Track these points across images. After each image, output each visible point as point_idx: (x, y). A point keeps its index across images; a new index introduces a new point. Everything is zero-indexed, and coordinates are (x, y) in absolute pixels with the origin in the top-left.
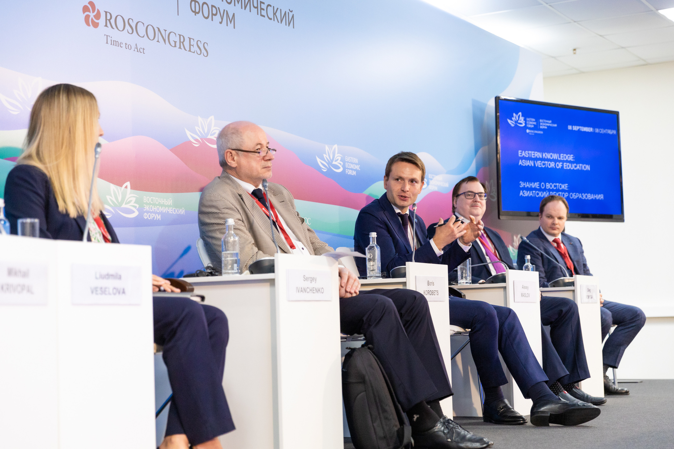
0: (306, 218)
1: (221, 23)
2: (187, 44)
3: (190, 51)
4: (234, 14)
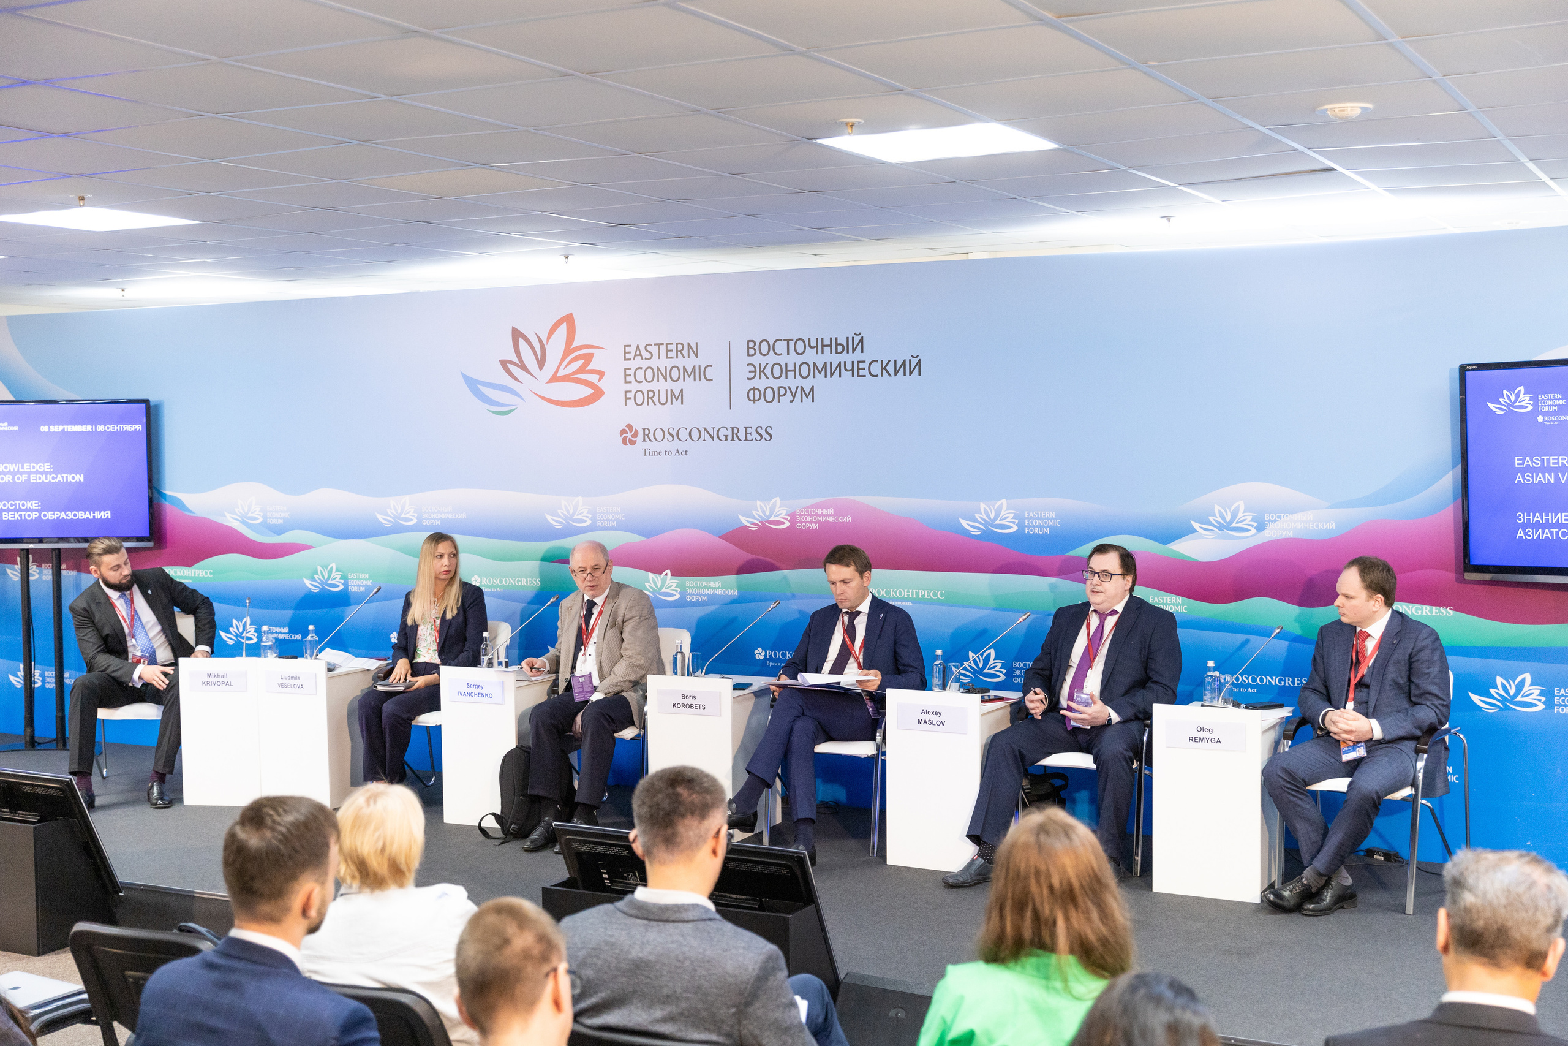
0: (936, 591)
1: (791, 402)
2: (742, 435)
3: (746, 439)
4: (813, 387)
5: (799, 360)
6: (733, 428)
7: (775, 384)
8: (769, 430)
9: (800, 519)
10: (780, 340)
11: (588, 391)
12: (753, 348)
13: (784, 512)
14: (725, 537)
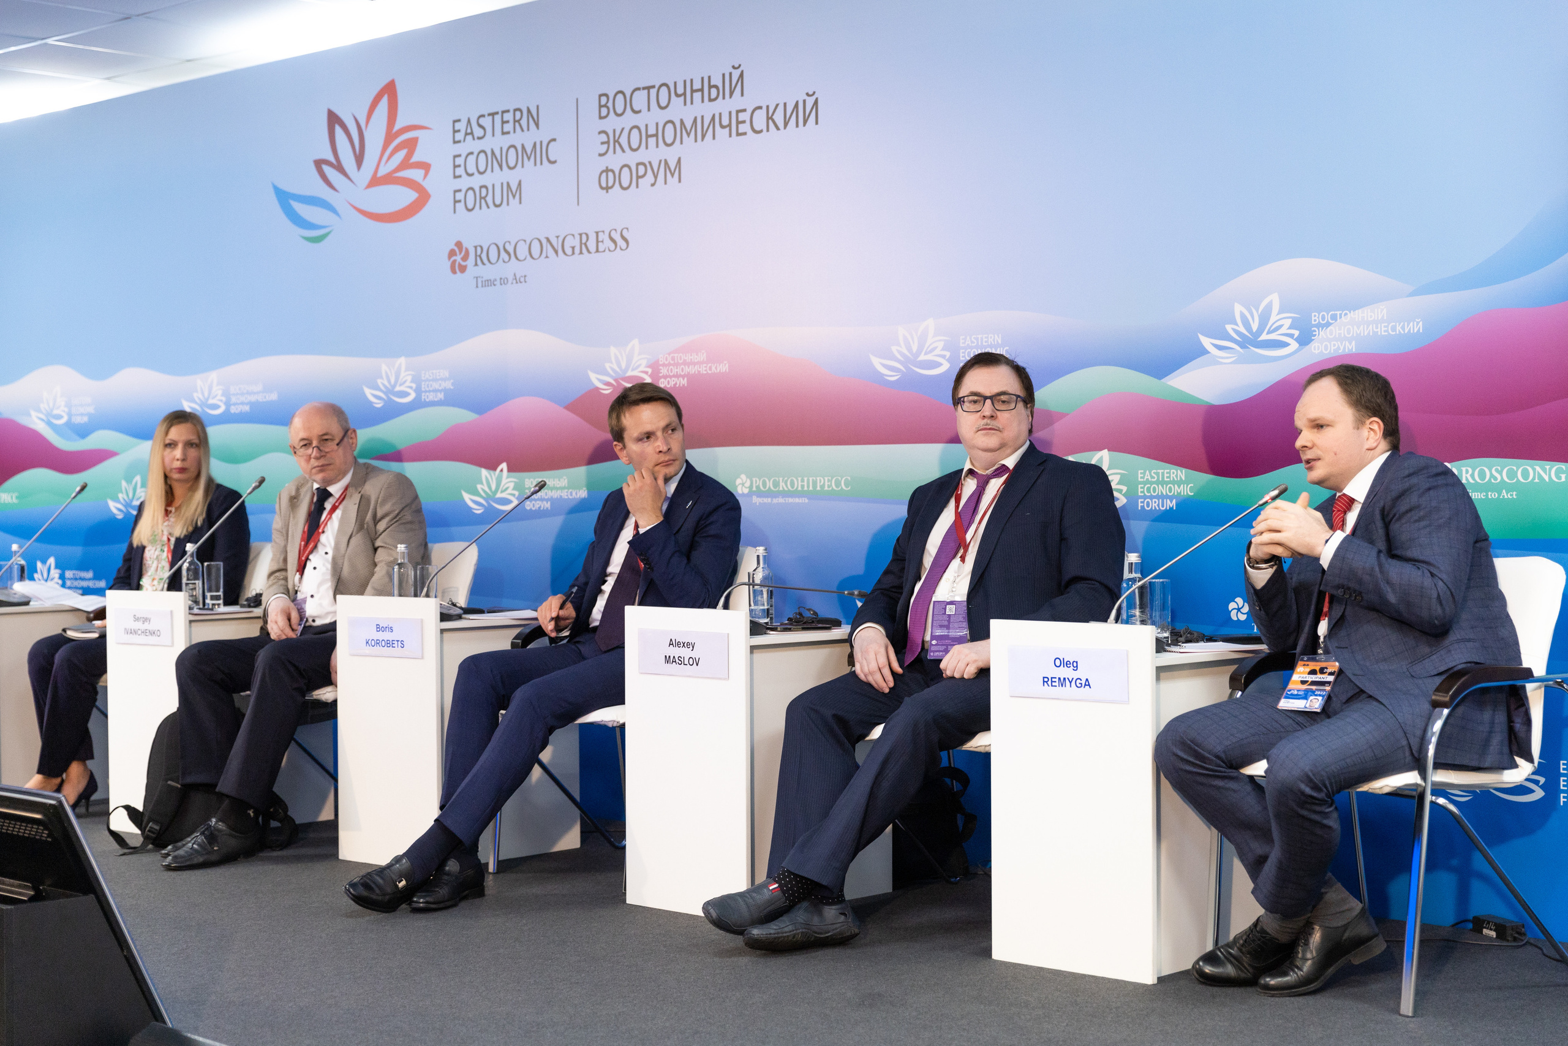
0: (840, 478)
1: (653, 185)
2: (592, 244)
3: (597, 251)
4: (679, 159)
5: (661, 116)
6: (581, 235)
7: (632, 159)
8: (625, 233)
9: (664, 371)
10: (638, 89)
11: (411, 196)
12: (605, 106)
13: (644, 363)
14: (572, 407)
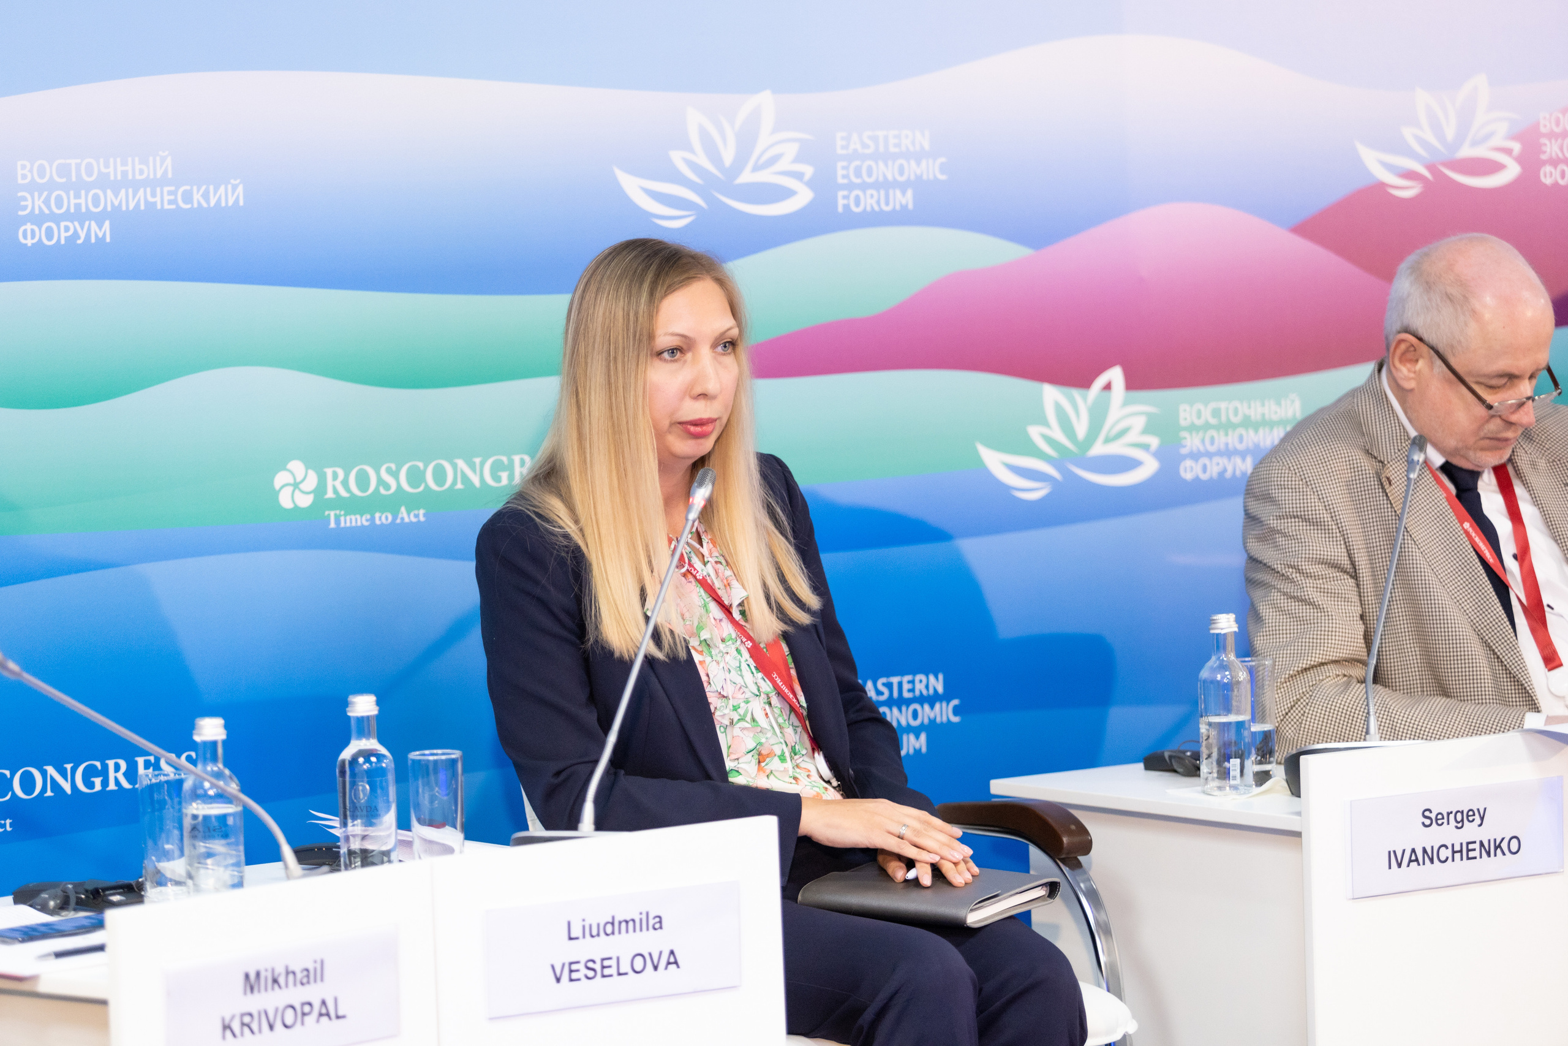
9: (1551, 149)
14: (1306, 229)
